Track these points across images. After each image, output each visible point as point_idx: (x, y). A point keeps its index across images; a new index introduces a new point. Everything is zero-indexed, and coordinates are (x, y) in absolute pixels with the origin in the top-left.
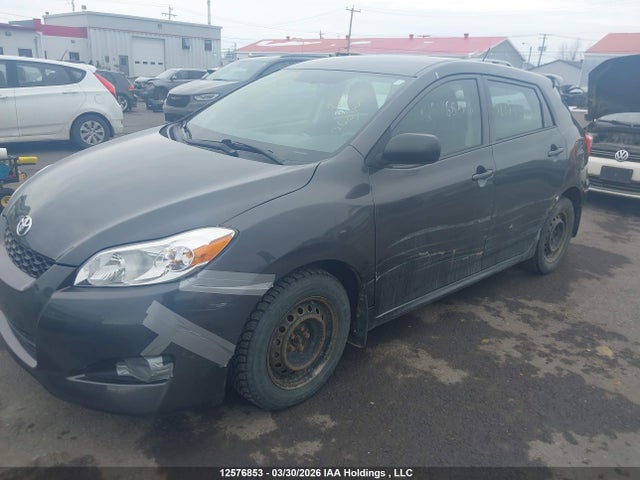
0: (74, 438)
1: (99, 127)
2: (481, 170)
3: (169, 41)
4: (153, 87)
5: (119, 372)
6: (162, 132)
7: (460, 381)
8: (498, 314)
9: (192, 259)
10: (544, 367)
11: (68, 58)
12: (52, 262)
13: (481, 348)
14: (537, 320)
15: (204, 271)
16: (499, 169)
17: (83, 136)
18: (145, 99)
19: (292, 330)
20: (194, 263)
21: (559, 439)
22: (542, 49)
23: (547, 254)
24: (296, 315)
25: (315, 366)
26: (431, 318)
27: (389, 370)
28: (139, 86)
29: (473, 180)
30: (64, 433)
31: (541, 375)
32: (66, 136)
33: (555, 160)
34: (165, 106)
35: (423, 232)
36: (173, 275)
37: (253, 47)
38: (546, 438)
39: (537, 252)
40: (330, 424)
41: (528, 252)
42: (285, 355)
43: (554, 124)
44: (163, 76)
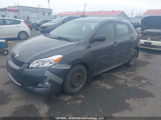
0: (29, 101)
1: (25, 34)
2: (115, 43)
3: (39, 13)
4: (36, 24)
5: (39, 86)
6: (44, 35)
7: (111, 88)
8: (120, 75)
9: (54, 62)
10: (129, 85)
11: (14, 17)
12: (24, 63)
13: (116, 82)
14: (129, 76)
15: (57, 64)
16: (119, 42)
17: (21, 37)
18: (34, 27)
19: (75, 77)
20: (55, 62)
21: (132, 99)
22: (132, 14)
23: (131, 62)
24: (75, 74)
25: (80, 85)
26: (105, 76)
27: (96, 86)
28: (33, 24)
29: (113, 45)
30: (26, 100)
31: (129, 87)
32: (17, 37)
33: (132, 40)
34: (40, 29)
35: (102, 56)
36: (50, 65)
37: (61, 14)
38: (129, 99)
39: (129, 61)
40: (83, 97)
41: (126, 61)
42: (73, 82)
43: (132, 32)
44: (38, 22)
